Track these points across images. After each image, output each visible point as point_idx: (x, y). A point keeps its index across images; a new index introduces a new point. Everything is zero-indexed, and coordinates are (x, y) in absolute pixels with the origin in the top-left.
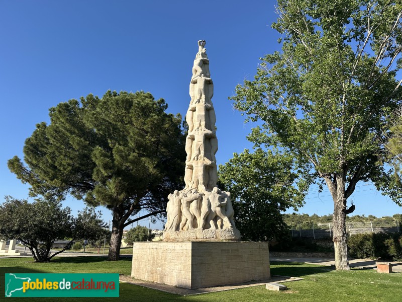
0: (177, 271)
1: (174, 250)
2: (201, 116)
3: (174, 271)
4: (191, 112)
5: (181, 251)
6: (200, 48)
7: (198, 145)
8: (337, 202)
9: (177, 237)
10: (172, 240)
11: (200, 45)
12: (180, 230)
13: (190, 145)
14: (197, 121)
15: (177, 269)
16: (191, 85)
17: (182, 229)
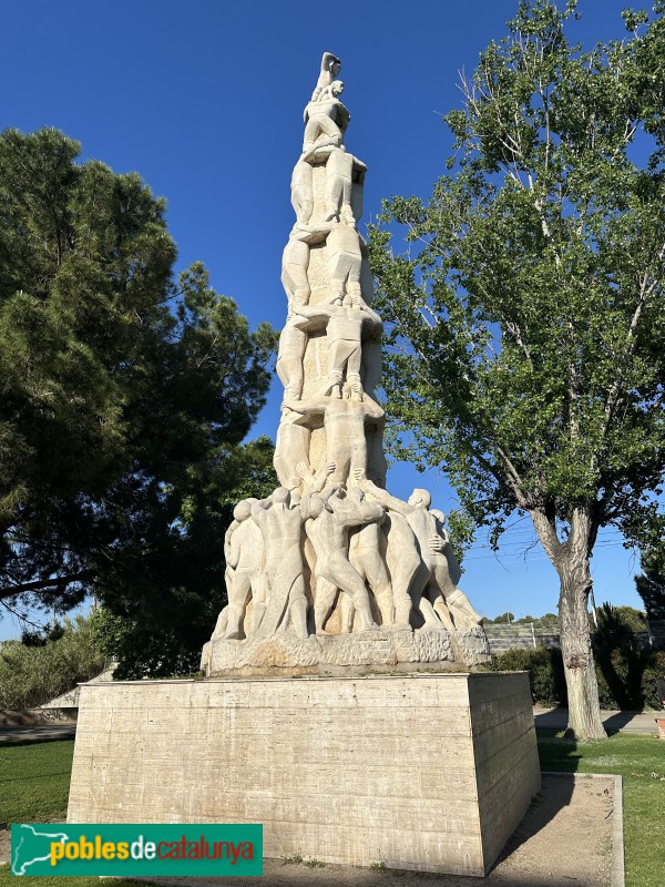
0: (386, 801)
1: (358, 710)
2: (352, 262)
3: (359, 801)
4: (305, 246)
5: (403, 716)
6: (325, 75)
7: (346, 348)
8: (572, 568)
9: (321, 659)
10: (296, 672)
11: (327, 68)
12: (319, 630)
13: (301, 349)
14: (336, 277)
15: (383, 789)
16: (301, 167)
17: (323, 628)
